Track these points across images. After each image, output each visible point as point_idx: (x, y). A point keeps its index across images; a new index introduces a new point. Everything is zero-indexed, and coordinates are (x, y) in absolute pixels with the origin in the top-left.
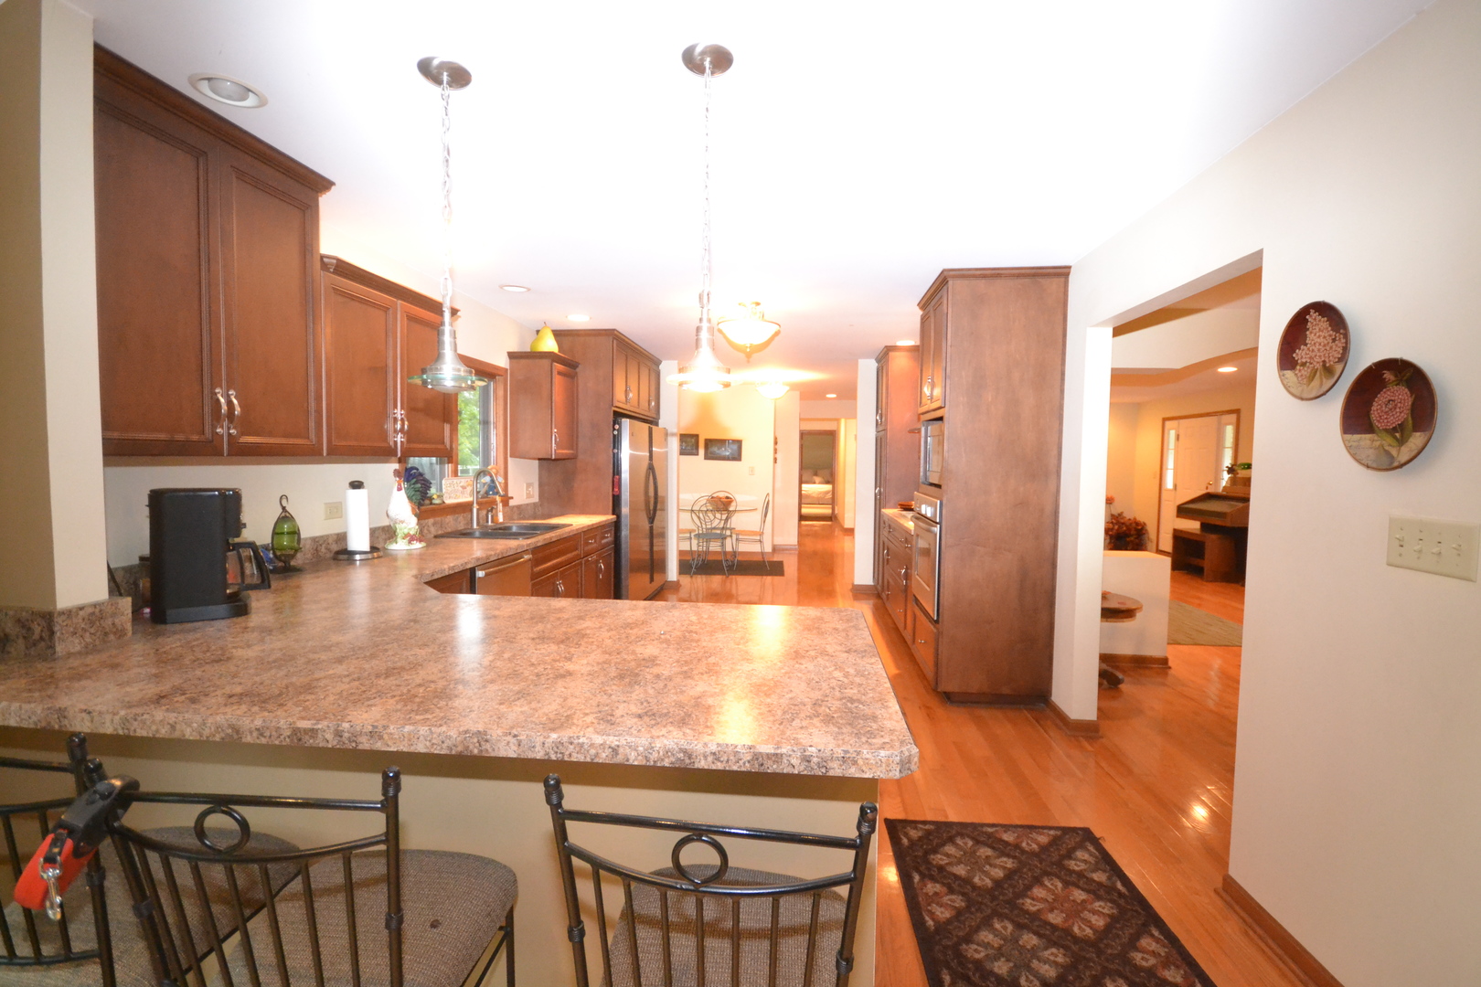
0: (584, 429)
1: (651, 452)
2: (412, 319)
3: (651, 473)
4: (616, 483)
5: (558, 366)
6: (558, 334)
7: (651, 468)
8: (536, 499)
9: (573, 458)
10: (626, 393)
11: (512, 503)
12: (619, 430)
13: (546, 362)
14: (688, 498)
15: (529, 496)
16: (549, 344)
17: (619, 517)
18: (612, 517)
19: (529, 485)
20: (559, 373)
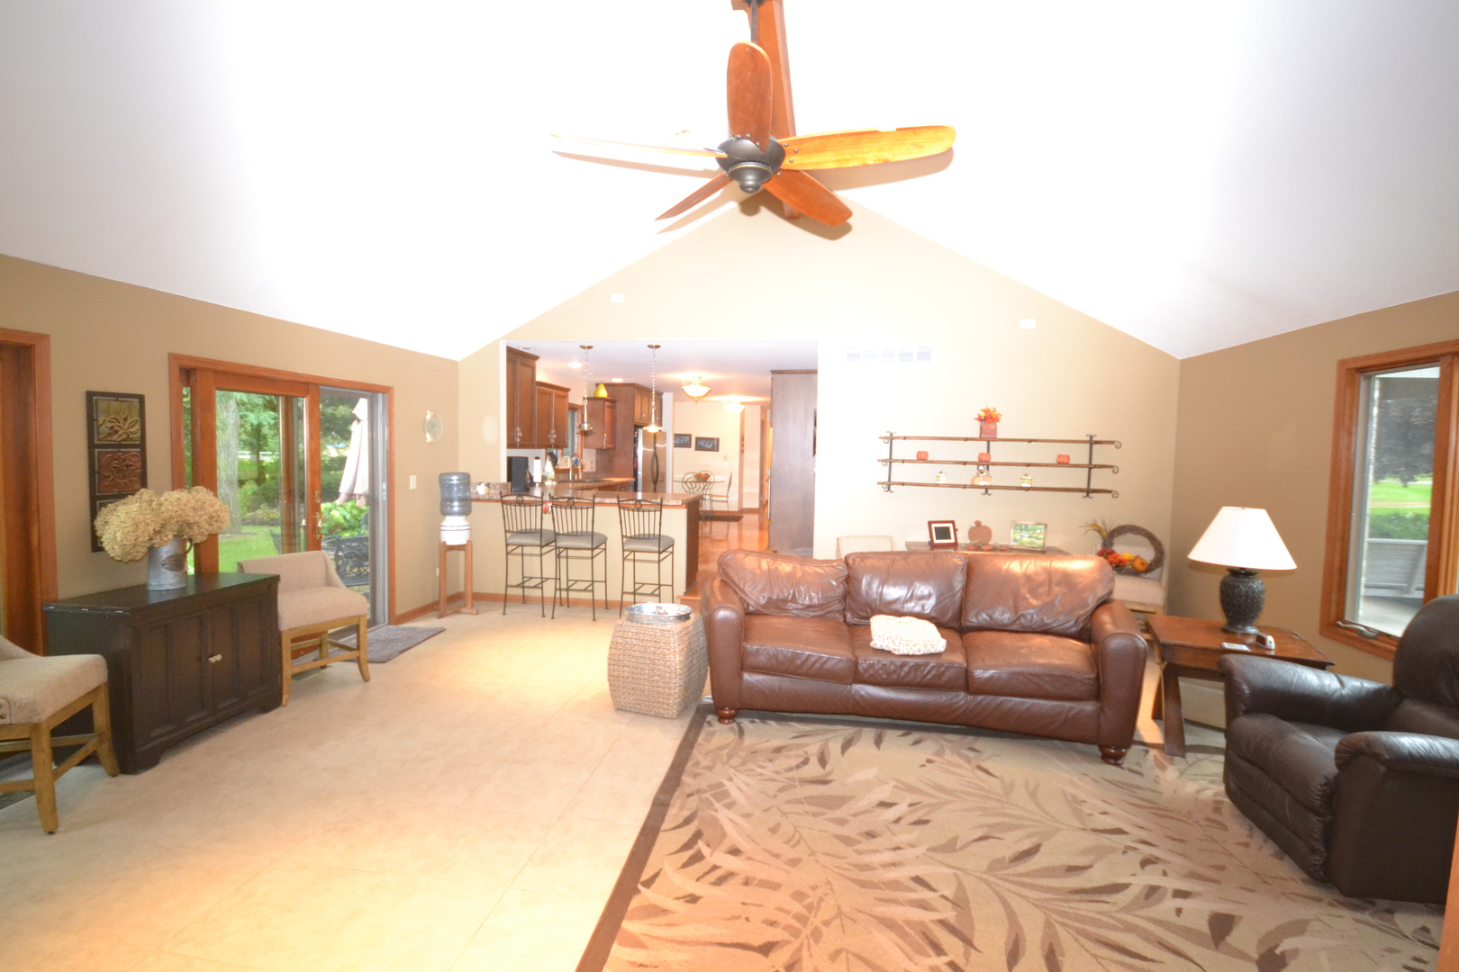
0: (619, 434)
1: (655, 448)
2: (558, 396)
3: (656, 459)
4: (635, 462)
5: (607, 403)
6: (608, 386)
7: (655, 455)
8: (594, 470)
9: (614, 448)
10: (641, 414)
11: (584, 470)
12: (637, 435)
13: (601, 402)
14: (678, 476)
15: (591, 468)
16: (603, 393)
17: (637, 479)
18: (633, 480)
19: (591, 462)
20: (608, 407)
